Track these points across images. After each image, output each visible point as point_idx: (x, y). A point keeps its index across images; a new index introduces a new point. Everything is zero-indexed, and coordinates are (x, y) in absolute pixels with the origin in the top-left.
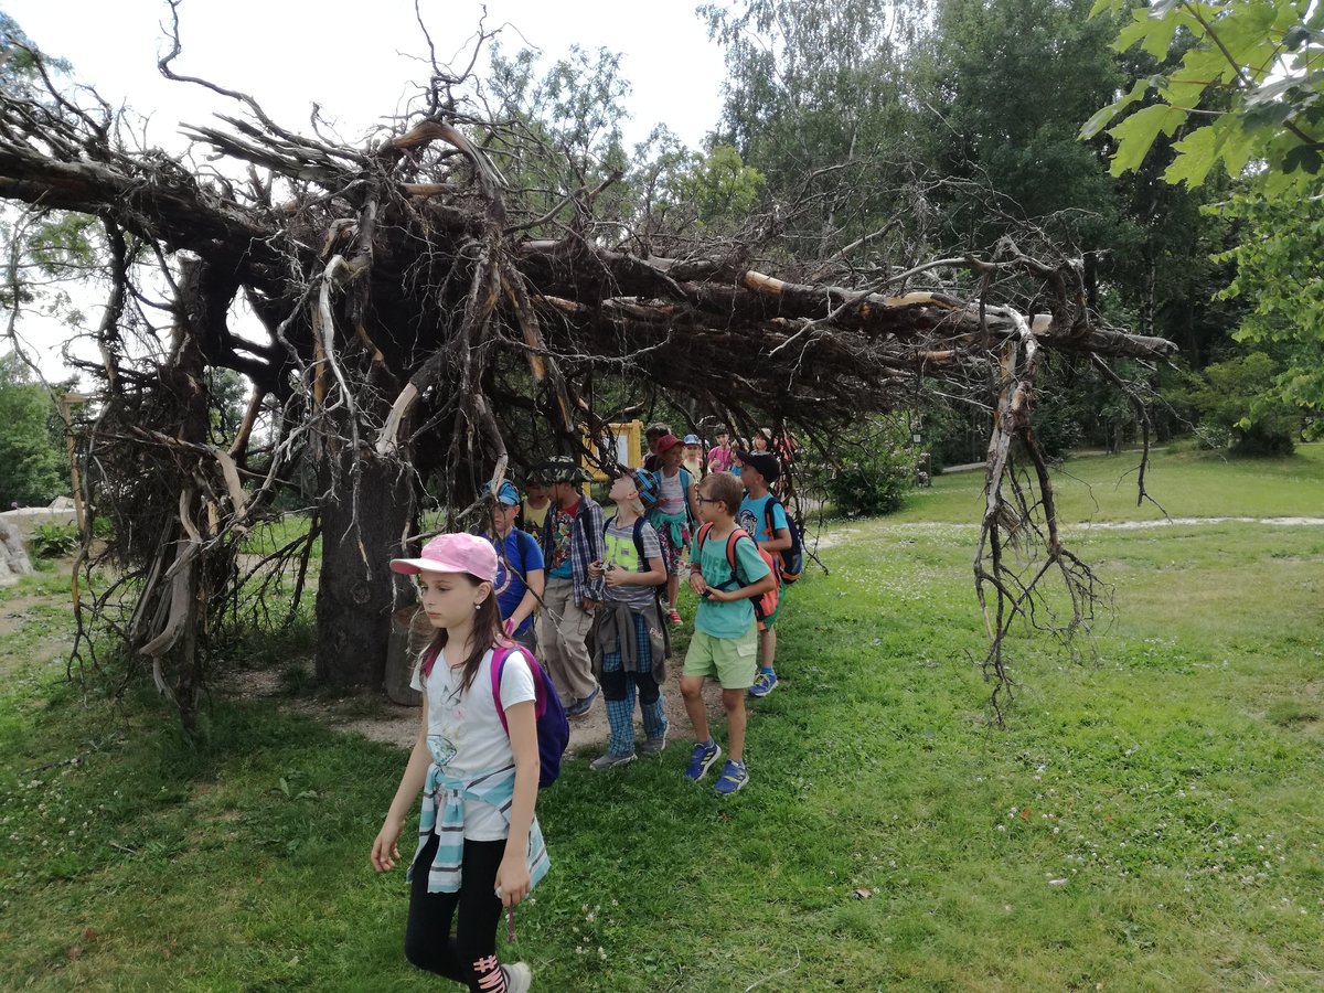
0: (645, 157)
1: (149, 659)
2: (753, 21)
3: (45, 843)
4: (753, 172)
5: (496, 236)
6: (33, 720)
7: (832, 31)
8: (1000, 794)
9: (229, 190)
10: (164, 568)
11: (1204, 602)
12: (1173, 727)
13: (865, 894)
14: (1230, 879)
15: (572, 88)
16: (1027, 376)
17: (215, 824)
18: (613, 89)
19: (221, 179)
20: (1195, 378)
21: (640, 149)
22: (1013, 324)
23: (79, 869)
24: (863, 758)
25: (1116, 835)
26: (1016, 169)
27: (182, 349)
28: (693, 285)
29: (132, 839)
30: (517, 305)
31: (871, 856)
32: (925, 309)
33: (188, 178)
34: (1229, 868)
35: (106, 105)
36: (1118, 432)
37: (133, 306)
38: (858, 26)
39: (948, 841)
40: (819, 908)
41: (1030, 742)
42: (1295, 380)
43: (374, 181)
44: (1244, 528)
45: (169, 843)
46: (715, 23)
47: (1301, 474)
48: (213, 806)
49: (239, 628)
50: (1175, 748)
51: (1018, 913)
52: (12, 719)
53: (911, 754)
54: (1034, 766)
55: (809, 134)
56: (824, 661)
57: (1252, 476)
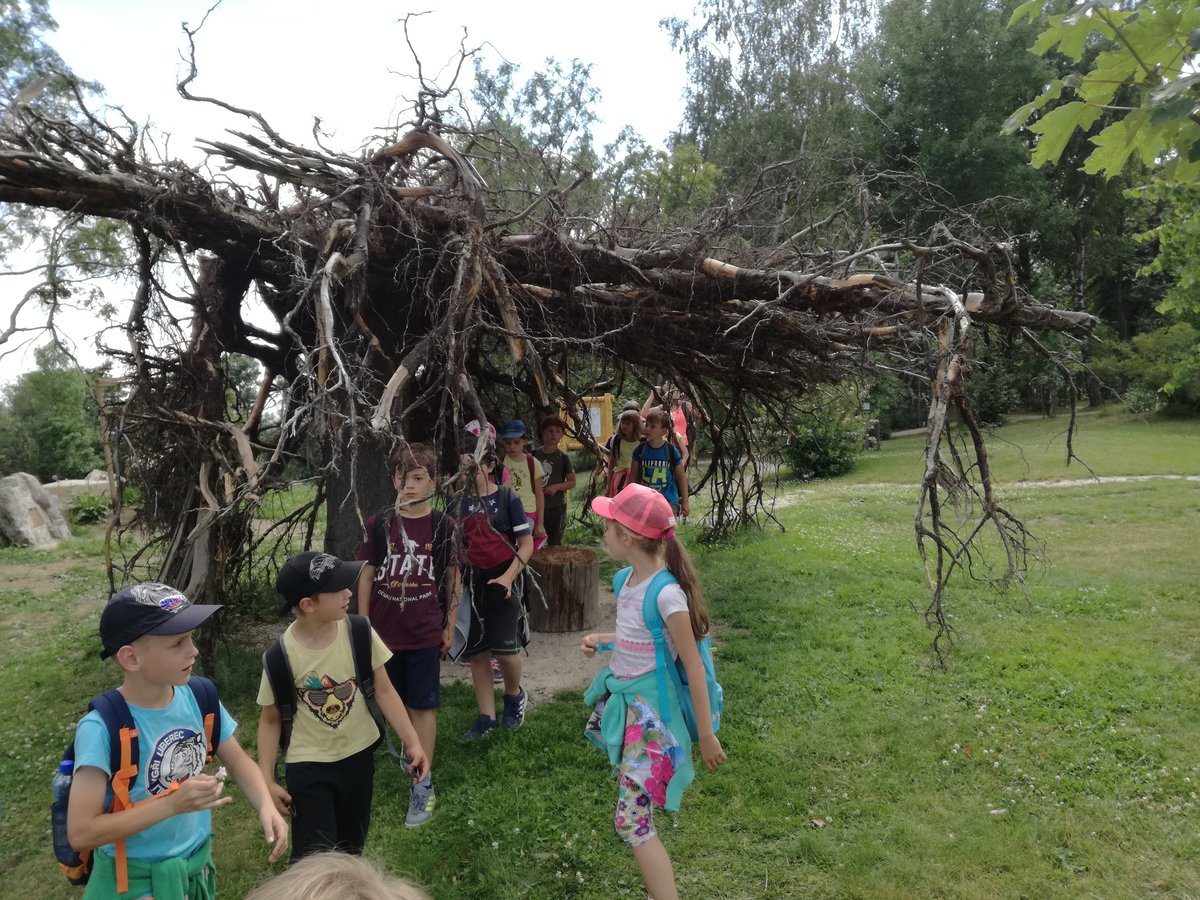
0: (614, 157)
2: (712, 31)
4: (712, 167)
5: (478, 233)
6: (72, 669)
7: (783, 38)
8: (945, 732)
9: (241, 196)
10: (186, 533)
11: (1133, 553)
12: (1106, 670)
13: (820, 824)
14: (1158, 809)
15: (547, 97)
16: (960, 350)
18: (585, 96)
19: (234, 186)
20: (1124, 347)
21: (609, 150)
22: (948, 302)
24: (817, 699)
25: (1052, 768)
26: (953, 159)
27: (202, 338)
28: (656, 272)
30: (497, 293)
31: (825, 788)
32: (867, 290)
33: (204, 186)
34: (1157, 798)
35: (132, 123)
36: (1053, 398)
37: (157, 300)
38: (807, 34)
39: (896, 775)
40: (777, 836)
41: (972, 683)
43: (369, 186)
44: (1171, 485)
46: (677, 34)
49: (254, 585)
50: (1107, 688)
51: (961, 841)
52: (53, 669)
53: (862, 696)
54: (976, 705)
55: (764, 132)
56: (782, 611)
57: (1177, 437)
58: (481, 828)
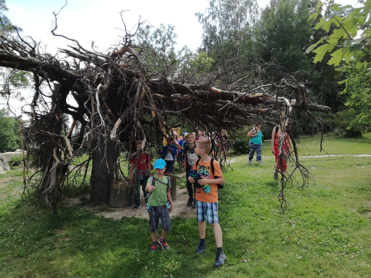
0: (181, 55)
1: (45, 194)
2: (211, 17)
3: (15, 246)
4: (211, 59)
5: (143, 78)
6: (11, 212)
7: (232, 20)
8: (283, 232)
9: (68, 65)
10: (49, 169)
11: (338, 178)
12: (331, 214)
13: (246, 261)
14: (348, 256)
15: (160, 36)
16: (289, 117)
17: (63, 241)
18: (172, 36)
19: (66, 62)
20: (334, 115)
21: (180, 53)
22: (285, 102)
23: (25, 254)
24: (244, 223)
25: (315, 244)
26: (283, 58)
27: (54, 108)
28: (196, 91)
29: (40, 245)
30: (148, 96)
31: (247, 250)
32: (260, 98)
33: (58, 62)
34: (347, 253)
35: (35, 42)
36: (313, 131)
37: (41, 96)
38: (240, 19)
39: (268, 246)
40: (233, 265)
41: (291, 218)
42: (362, 116)
43: (110, 63)
44: (349, 158)
45: (50, 247)
46: (200, 18)
47: (364, 142)
48: (62, 236)
49: (68, 186)
50: (331, 220)
51: (289, 266)
52: (5, 211)
53: (258, 221)
54: (292, 224)
55: (226, 48)
56: (233, 195)
57: (350, 143)
58: (141, 262)
